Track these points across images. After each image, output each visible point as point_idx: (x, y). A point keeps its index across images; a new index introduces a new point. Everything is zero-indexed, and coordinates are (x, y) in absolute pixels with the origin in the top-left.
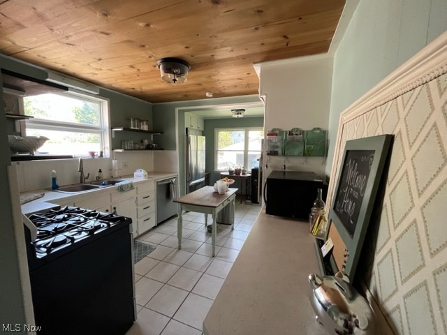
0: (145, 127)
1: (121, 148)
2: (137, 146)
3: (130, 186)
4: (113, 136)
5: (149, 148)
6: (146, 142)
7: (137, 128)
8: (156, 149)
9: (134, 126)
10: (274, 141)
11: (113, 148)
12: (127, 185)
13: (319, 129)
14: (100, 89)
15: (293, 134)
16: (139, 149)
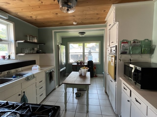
0: (36, 41)
1: (22, 53)
2: (32, 51)
3: (32, 76)
4: (17, 46)
5: (38, 52)
6: (36, 49)
7: (31, 41)
8: (41, 53)
9: (30, 40)
10: (126, 46)
11: (17, 53)
12: (31, 76)
13: (147, 39)
14: (9, 16)
15: (135, 42)
16: (33, 53)
